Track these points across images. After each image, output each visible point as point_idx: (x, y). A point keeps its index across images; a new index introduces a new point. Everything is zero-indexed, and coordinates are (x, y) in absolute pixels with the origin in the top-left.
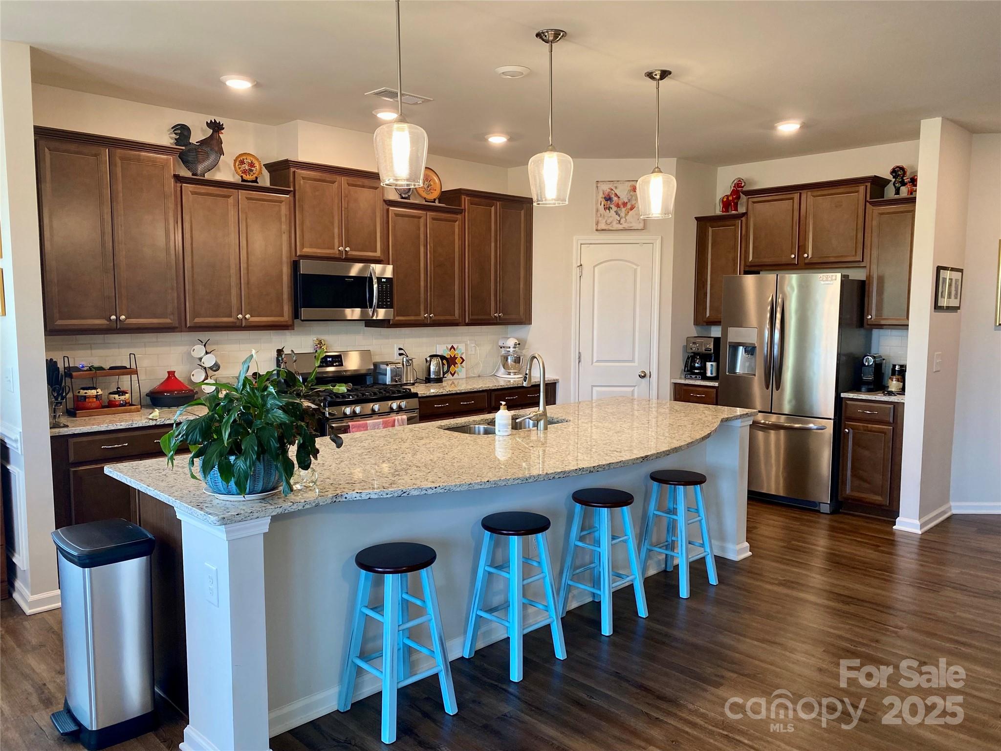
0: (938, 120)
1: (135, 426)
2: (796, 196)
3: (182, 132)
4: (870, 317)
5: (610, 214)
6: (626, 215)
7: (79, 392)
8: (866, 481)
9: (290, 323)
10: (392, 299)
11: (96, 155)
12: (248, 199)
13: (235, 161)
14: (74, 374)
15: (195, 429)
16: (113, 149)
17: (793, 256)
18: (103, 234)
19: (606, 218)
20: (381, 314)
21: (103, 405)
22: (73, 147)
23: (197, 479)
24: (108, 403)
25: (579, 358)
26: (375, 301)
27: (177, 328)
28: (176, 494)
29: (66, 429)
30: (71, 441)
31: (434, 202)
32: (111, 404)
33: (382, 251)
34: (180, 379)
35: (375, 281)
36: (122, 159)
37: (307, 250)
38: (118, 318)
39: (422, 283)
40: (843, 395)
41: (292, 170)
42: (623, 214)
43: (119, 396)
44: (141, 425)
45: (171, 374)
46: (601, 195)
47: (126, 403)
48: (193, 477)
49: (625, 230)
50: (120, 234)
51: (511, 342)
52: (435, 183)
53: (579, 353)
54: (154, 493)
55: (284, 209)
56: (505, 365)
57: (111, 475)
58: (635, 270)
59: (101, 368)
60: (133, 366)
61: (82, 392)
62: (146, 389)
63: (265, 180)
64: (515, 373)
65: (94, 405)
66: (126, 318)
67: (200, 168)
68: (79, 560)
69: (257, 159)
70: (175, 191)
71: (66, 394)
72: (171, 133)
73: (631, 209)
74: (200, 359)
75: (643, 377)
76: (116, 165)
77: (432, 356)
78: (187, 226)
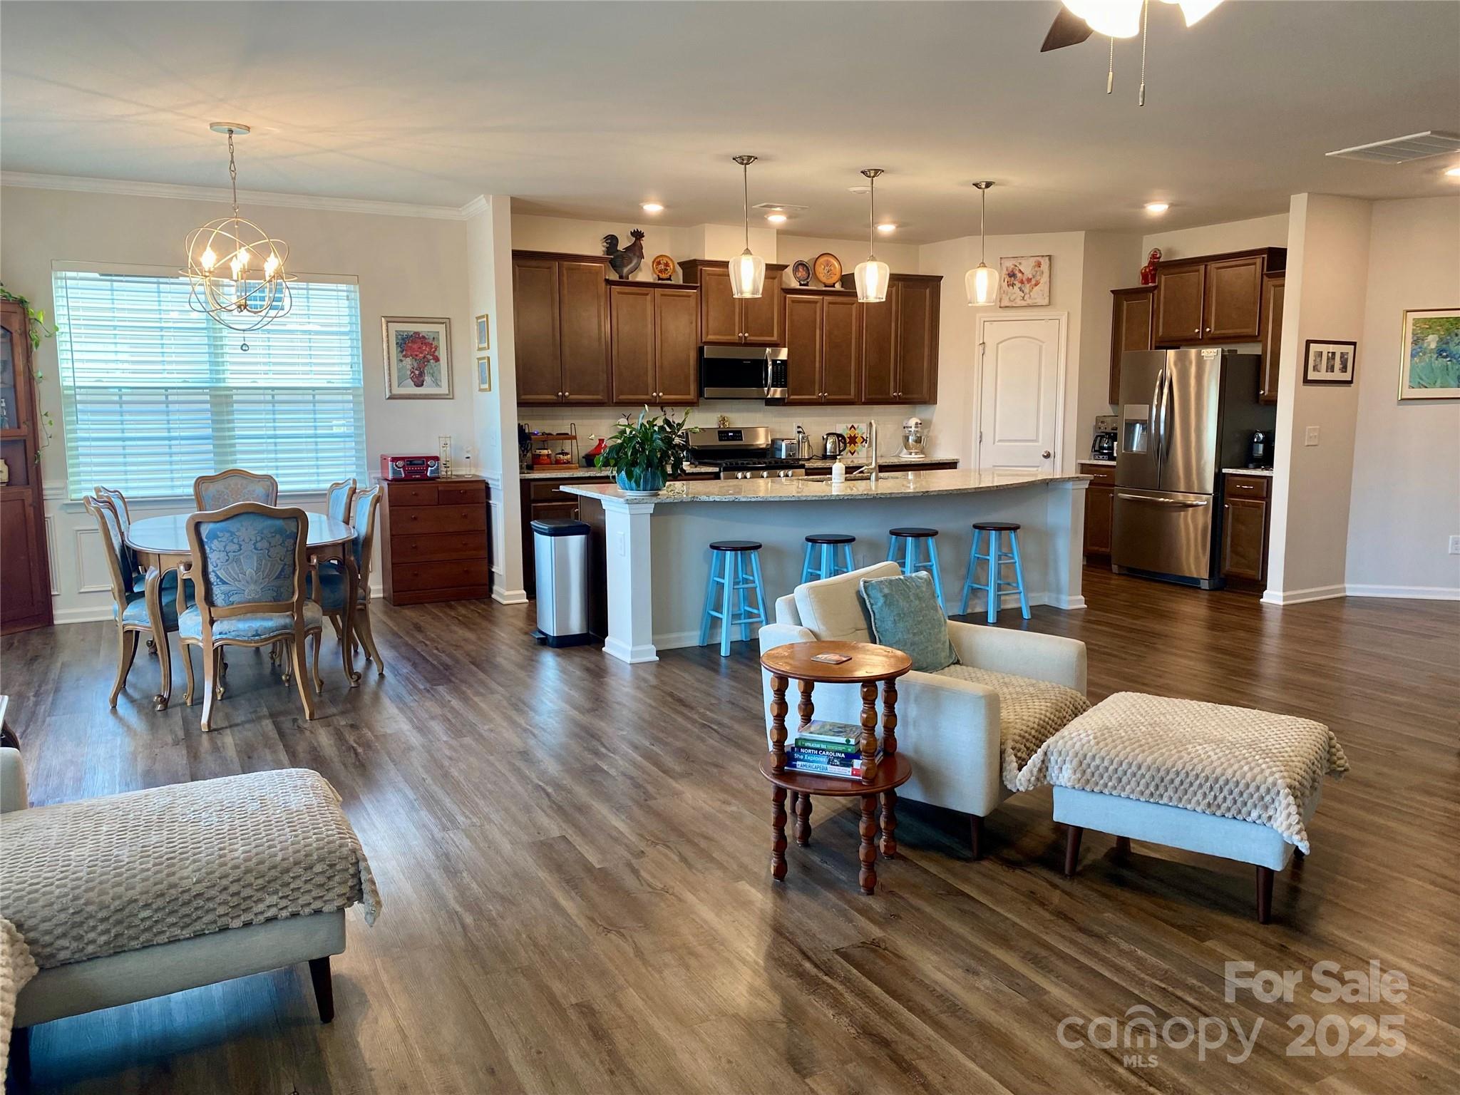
0: (1305, 195)
2: (1202, 268)
3: (612, 241)
4: (1262, 392)
5: (1014, 291)
6: (1031, 291)
7: (536, 451)
8: (1242, 556)
9: (695, 400)
10: (786, 378)
11: (549, 268)
12: (662, 295)
13: (653, 262)
14: (533, 437)
16: (561, 262)
17: (1197, 330)
18: (553, 329)
19: (1009, 294)
20: (777, 393)
21: (552, 462)
22: (534, 263)
24: (556, 461)
25: (981, 437)
26: (769, 381)
27: (606, 403)
28: (605, 496)
29: (528, 475)
30: (533, 484)
31: (833, 286)
32: (558, 462)
33: (779, 335)
35: (770, 363)
36: (567, 269)
37: (711, 338)
38: (563, 395)
39: (817, 365)
40: (1225, 471)
41: (700, 267)
42: (1027, 290)
43: (563, 456)
44: (579, 476)
45: (601, 441)
46: (1005, 272)
47: (568, 461)
49: (1029, 306)
50: (566, 327)
51: (913, 422)
52: (835, 268)
53: (981, 432)
54: (589, 494)
55: (692, 302)
56: (906, 446)
58: (1041, 347)
59: (550, 434)
60: (574, 434)
61: (538, 451)
62: (582, 454)
63: (679, 278)
64: (916, 453)
65: (545, 462)
66: (570, 395)
67: (626, 270)
69: (672, 260)
70: (606, 292)
71: (529, 452)
73: (1036, 285)
75: (1047, 456)
76: (563, 275)
77: (828, 435)
78: (614, 319)
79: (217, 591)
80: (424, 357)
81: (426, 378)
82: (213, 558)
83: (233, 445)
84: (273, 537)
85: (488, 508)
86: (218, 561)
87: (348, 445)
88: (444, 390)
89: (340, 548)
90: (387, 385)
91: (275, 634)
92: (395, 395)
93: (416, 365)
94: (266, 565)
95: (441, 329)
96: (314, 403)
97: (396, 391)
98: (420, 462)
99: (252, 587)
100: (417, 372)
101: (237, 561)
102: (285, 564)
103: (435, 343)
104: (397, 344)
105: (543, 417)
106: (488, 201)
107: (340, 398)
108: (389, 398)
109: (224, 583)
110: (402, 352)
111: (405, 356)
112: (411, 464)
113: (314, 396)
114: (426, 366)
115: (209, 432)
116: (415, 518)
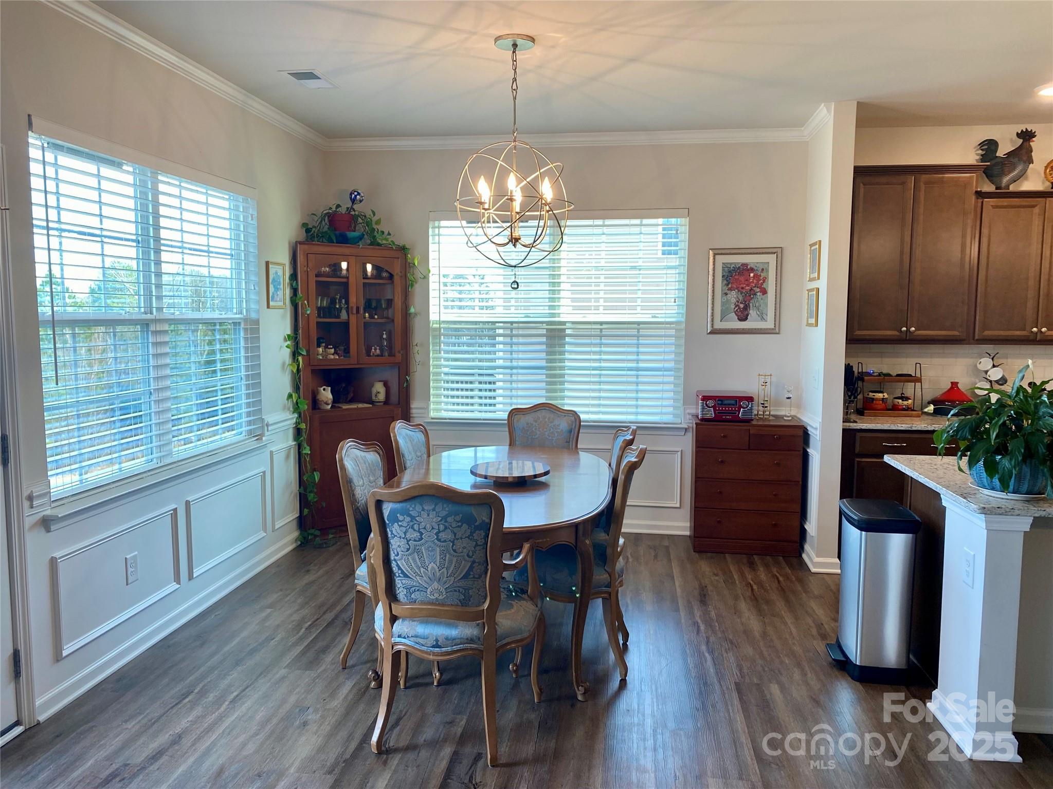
1: (914, 429)
3: (990, 147)
7: (868, 395)
11: (903, 184)
13: (1045, 167)
14: (866, 378)
15: (966, 427)
16: (919, 176)
18: (902, 253)
21: (888, 408)
22: (883, 179)
23: (964, 472)
24: (892, 406)
27: (964, 340)
28: (943, 483)
29: (855, 424)
30: (859, 435)
32: (895, 408)
34: (963, 390)
36: (926, 183)
38: (908, 330)
43: (903, 401)
44: (920, 429)
45: (954, 384)
47: (908, 408)
48: (960, 470)
50: (918, 252)
54: (924, 480)
57: (889, 463)
59: (889, 375)
60: (919, 375)
61: (871, 394)
65: (879, 407)
66: (916, 330)
67: (1005, 180)
68: (858, 523)
70: (976, 207)
71: (858, 395)
72: (977, 150)
74: (986, 372)
76: (920, 191)
78: (985, 240)
79: (399, 583)
80: (751, 289)
81: (751, 312)
82: (395, 543)
83: (563, 376)
84: (458, 526)
85: (805, 457)
86: (399, 549)
87: (666, 379)
88: (769, 324)
89: (574, 529)
90: (709, 319)
91: (458, 647)
92: (716, 330)
93: (741, 298)
94: (450, 562)
95: (771, 259)
96: (638, 337)
97: (719, 325)
98: (733, 402)
99: (436, 585)
100: (742, 306)
101: (419, 552)
102: (474, 562)
103: (763, 275)
104: (723, 276)
105: (881, 355)
106: (829, 111)
107: (662, 332)
108: (710, 333)
109: (406, 576)
110: (727, 285)
111: (730, 289)
112: (722, 404)
113: (638, 330)
114: (752, 299)
115: (543, 363)
116: (722, 462)
